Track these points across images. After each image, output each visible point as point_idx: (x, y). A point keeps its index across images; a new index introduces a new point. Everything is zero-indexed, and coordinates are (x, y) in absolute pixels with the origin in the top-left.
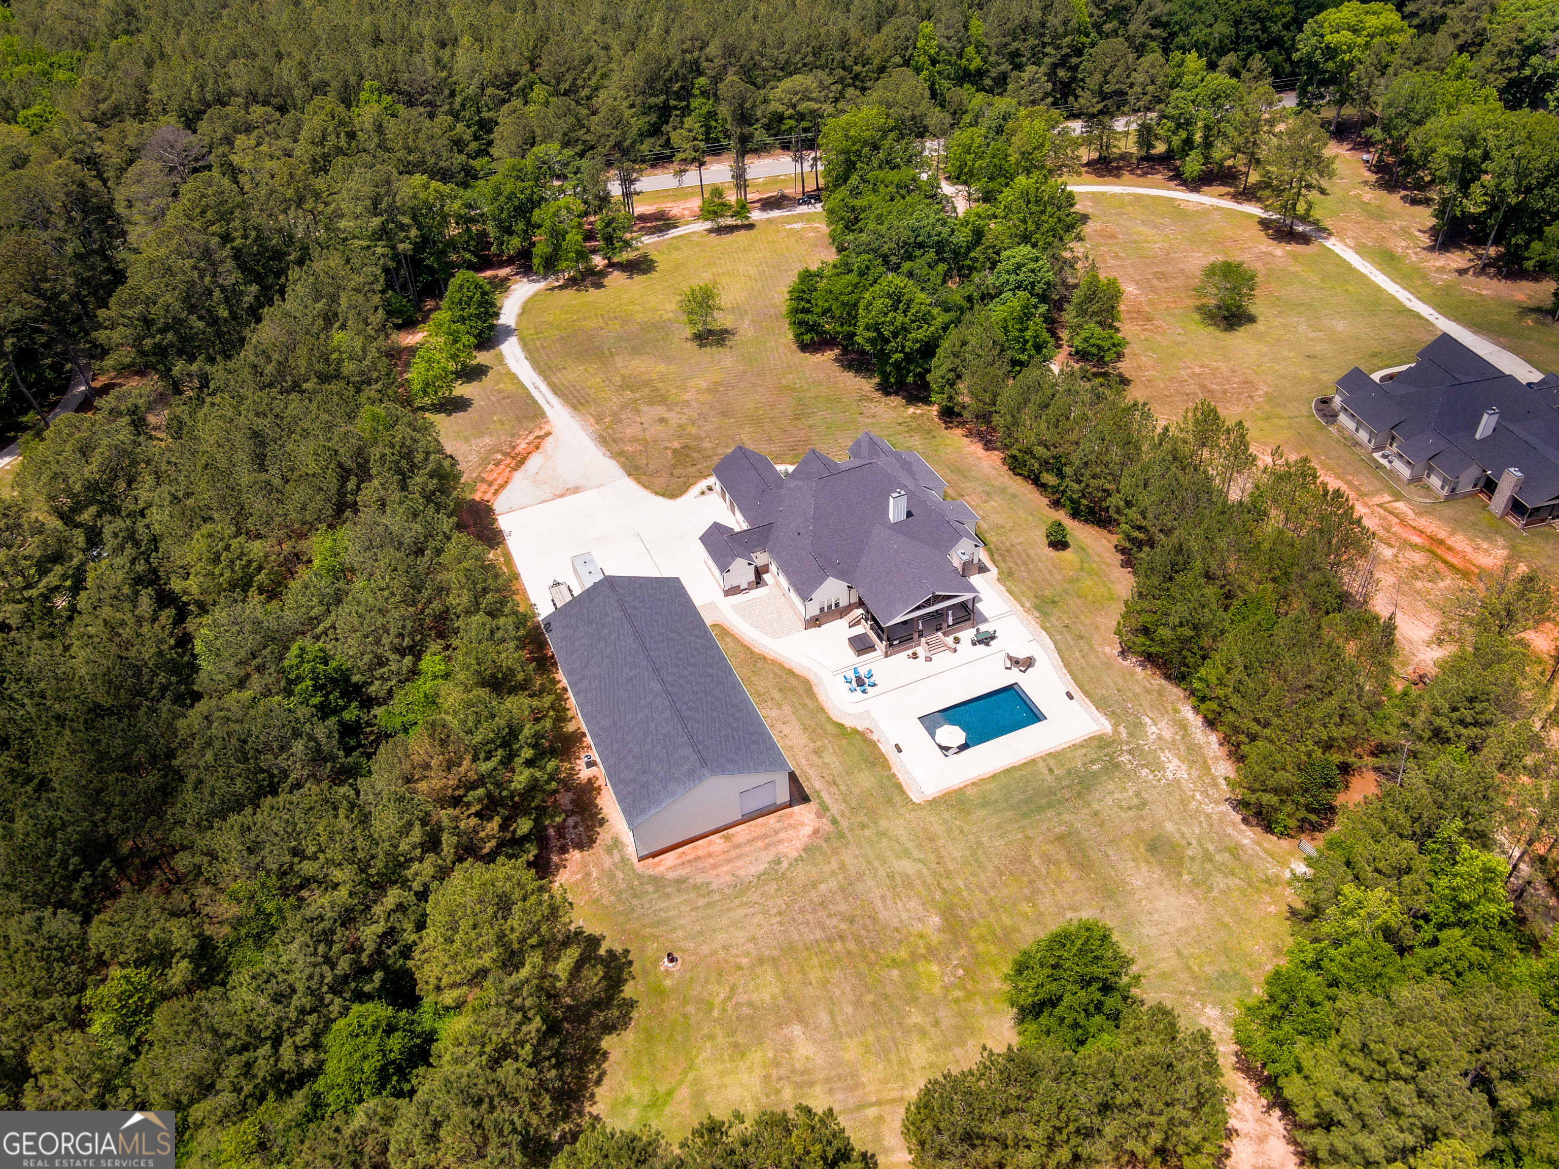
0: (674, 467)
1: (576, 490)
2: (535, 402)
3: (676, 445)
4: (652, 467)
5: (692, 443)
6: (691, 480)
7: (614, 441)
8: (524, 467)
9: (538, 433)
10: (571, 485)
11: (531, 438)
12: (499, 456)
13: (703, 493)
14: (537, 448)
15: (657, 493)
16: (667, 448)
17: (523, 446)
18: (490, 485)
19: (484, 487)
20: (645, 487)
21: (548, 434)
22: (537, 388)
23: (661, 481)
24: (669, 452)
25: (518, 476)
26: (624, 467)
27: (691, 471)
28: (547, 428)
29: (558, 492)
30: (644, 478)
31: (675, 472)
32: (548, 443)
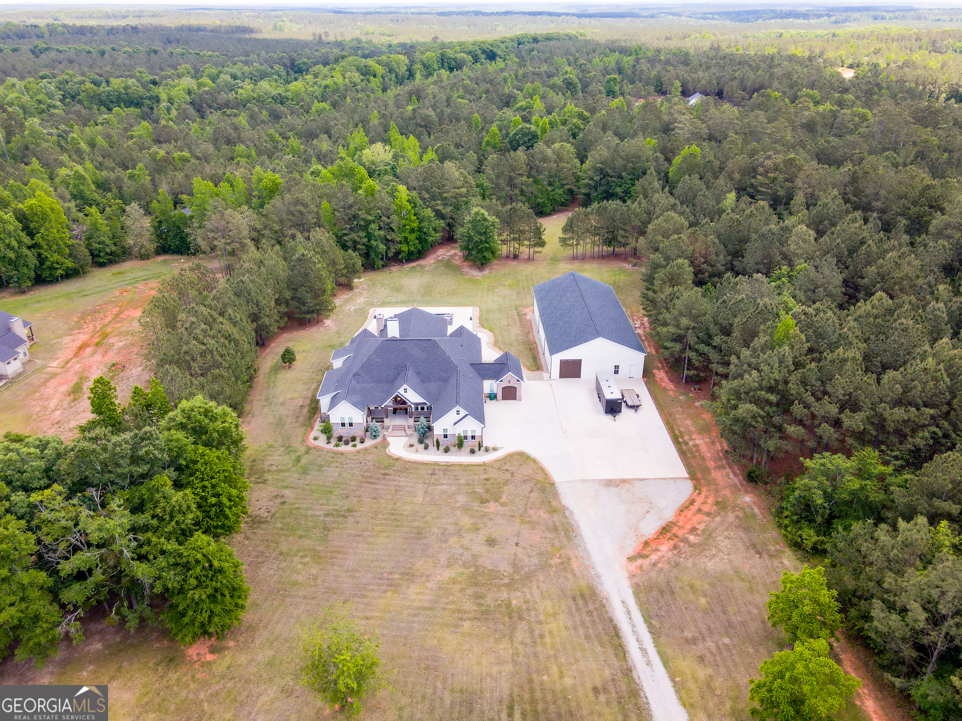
0: (506, 483)
1: (609, 483)
2: (647, 619)
3: (492, 507)
4: (528, 486)
5: (476, 505)
6: (497, 465)
7: (556, 529)
8: (663, 523)
9: (646, 562)
10: (614, 490)
11: (654, 557)
12: (692, 538)
13: (495, 449)
14: (646, 543)
15: (534, 461)
16: (504, 504)
17: (664, 548)
18: (699, 510)
19: (706, 508)
20: (542, 470)
21: (631, 559)
22: (644, 651)
23: (526, 470)
24: (504, 499)
25: (669, 515)
26: (556, 494)
27: (492, 474)
28: (633, 567)
29: (627, 485)
30: (540, 477)
31: (508, 476)
32: (632, 547)
